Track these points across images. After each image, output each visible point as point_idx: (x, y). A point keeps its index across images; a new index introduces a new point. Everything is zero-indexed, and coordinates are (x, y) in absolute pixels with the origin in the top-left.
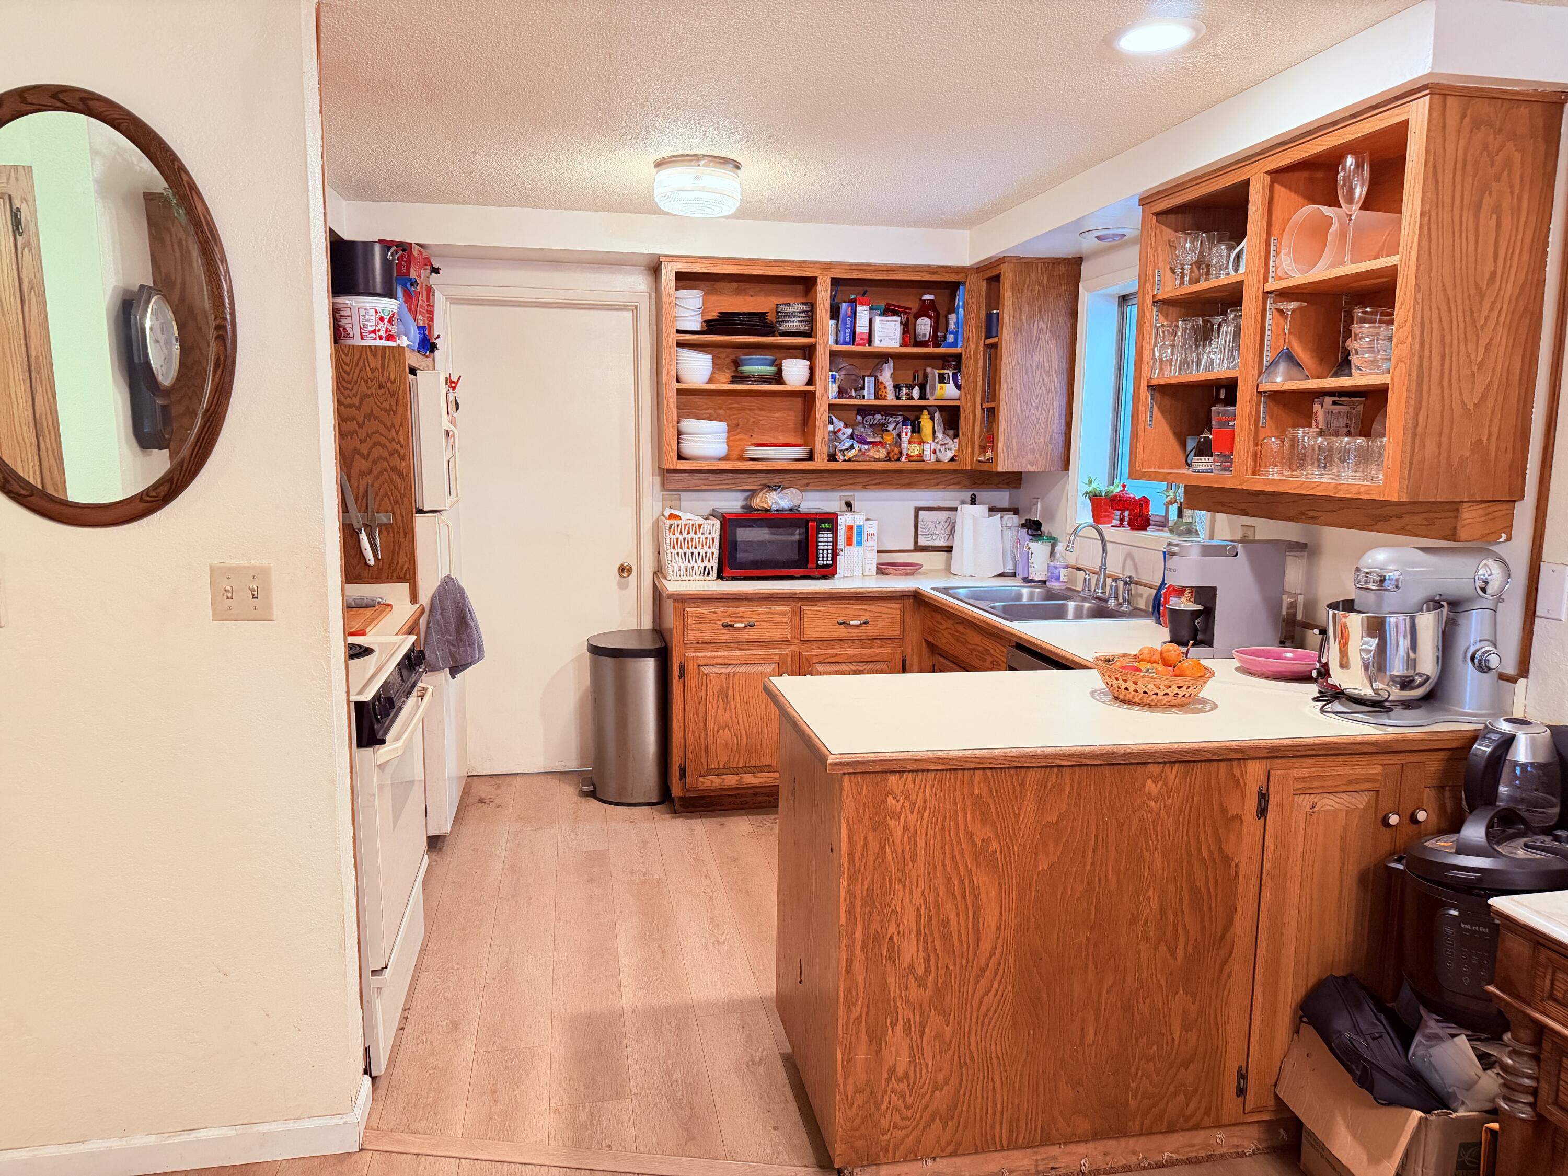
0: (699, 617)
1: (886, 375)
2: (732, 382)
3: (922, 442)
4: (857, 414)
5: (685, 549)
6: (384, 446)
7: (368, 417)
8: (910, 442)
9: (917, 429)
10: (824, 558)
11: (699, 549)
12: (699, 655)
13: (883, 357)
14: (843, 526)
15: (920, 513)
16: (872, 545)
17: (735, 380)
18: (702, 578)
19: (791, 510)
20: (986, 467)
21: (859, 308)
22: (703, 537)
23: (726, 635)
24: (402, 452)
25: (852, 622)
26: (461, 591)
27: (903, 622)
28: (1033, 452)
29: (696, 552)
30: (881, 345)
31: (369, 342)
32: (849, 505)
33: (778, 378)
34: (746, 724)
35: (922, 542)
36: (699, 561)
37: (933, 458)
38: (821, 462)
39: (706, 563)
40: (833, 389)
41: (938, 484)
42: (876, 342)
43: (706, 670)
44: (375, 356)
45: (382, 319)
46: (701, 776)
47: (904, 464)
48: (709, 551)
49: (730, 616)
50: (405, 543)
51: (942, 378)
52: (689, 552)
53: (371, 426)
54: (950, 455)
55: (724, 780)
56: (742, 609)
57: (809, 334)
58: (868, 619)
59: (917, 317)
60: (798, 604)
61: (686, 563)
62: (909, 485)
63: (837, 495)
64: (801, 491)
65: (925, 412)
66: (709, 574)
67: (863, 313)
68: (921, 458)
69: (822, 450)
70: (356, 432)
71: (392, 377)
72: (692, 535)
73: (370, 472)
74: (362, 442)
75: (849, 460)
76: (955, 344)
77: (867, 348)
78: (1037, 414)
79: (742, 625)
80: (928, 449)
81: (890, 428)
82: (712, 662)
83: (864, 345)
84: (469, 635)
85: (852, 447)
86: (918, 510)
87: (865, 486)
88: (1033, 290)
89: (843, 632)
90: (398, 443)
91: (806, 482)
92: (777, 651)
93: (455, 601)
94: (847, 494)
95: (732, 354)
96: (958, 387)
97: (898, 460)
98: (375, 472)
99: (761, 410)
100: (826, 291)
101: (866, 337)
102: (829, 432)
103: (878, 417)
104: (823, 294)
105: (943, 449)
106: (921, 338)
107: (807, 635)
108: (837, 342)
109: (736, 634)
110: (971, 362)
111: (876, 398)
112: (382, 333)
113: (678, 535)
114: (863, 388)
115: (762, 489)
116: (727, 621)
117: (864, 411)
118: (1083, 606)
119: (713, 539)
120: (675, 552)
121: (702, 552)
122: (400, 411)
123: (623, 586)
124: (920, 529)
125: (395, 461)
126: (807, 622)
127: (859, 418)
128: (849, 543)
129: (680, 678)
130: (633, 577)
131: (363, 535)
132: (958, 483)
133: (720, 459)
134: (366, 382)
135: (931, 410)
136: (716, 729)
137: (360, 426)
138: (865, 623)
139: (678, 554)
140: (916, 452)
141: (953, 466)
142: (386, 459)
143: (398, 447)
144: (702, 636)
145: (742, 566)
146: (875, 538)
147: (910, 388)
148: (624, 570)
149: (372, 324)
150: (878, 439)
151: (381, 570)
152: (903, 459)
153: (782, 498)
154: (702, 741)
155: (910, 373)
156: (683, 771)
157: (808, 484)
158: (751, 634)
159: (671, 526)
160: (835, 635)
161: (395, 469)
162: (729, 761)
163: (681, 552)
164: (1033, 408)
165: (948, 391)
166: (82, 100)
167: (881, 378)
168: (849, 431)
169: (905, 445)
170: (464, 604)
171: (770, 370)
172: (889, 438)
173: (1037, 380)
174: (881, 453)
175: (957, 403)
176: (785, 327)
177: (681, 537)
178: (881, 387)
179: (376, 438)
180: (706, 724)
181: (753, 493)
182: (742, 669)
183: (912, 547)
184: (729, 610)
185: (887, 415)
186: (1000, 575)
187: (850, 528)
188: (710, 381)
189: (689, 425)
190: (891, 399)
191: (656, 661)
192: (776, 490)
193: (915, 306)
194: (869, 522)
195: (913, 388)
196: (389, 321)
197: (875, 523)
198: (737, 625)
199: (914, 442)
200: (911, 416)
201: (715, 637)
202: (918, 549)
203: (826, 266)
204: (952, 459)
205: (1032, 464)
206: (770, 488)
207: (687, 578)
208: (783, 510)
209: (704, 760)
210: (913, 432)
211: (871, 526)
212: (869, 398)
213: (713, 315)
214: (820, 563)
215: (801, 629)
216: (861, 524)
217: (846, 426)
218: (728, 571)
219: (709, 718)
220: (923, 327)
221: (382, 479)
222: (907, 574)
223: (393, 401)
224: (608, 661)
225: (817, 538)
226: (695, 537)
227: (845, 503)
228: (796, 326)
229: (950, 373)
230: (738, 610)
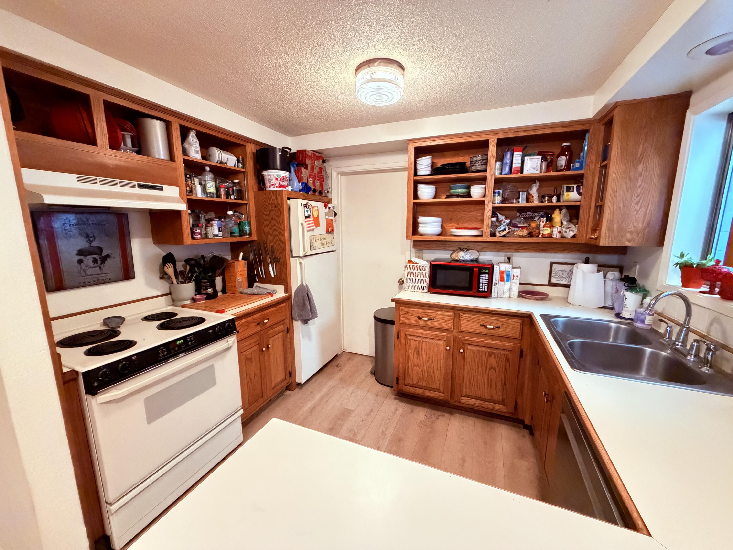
0: (407, 312)
1: (534, 191)
2: (446, 198)
3: (552, 227)
4: (518, 212)
5: (412, 277)
6: (277, 231)
7: (272, 219)
8: (544, 227)
9: (550, 220)
10: (483, 287)
11: (419, 278)
12: (407, 329)
13: (531, 180)
14: (498, 271)
15: (554, 265)
16: (516, 282)
17: (448, 197)
18: (420, 291)
20: (593, 242)
21: (515, 154)
22: (421, 272)
23: (419, 322)
24: (283, 233)
25: (488, 326)
27: (522, 330)
28: (631, 233)
29: (417, 279)
30: (529, 172)
31: (272, 189)
32: (509, 259)
33: (469, 195)
34: (427, 366)
35: (554, 281)
36: (419, 283)
37: (558, 236)
38: (486, 238)
39: (422, 284)
40: (498, 199)
41: (564, 250)
42: (525, 172)
43: (409, 337)
44: (274, 194)
45: (277, 179)
46: (405, 385)
47: (540, 239)
48: (424, 279)
49: (421, 313)
50: (284, 269)
51: (569, 190)
52: (414, 279)
53: (274, 222)
54: (572, 234)
55: (415, 390)
57: (485, 171)
58: (500, 326)
59: (558, 156)
60: (457, 312)
61: (413, 283)
62: (545, 251)
63: (504, 253)
64: (478, 251)
65: (557, 210)
66: (423, 289)
67: (517, 156)
68: (550, 236)
71: (279, 203)
73: (273, 240)
74: (270, 229)
75: (504, 236)
76: (581, 168)
77: (519, 175)
79: (426, 319)
80: (555, 231)
81: (536, 219)
82: (412, 334)
83: (517, 173)
85: (504, 230)
86: (552, 264)
87: (517, 250)
88: (641, 122)
89: (483, 330)
90: (281, 229)
91: (482, 247)
92: (445, 334)
94: (509, 254)
96: (580, 194)
97: (538, 236)
98: (275, 241)
99: (464, 211)
100: (494, 146)
101: (519, 169)
102: (492, 222)
103: (529, 213)
104: (492, 149)
105: (568, 231)
106: (560, 168)
107: (463, 329)
108: (501, 174)
109: (424, 323)
110: (590, 178)
111: (527, 201)
112: (277, 185)
113: (409, 270)
114: (519, 198)
115: (457, 250)
116: (420, 315)
117: (521, 210)
119: (426, 273)
121: (421, 279)
122: (282, 216)
124: (552, 274)
125: (280, 236)
126: (463, 322)
127: (518, 214)
128: (502, 279)
129: (398, 339)
131: (270, 266)
133: (437, 235)
135: (560, 208)
136: (413, 366)
137: (270, 223)
138: (498, 327)
139: (409, 279)
140: (547, 232)
141: (574, 241)
142: (277, 236)
143: (281, 231)
144: (407, 321)
145: (439, 287)
146: (519, 278)
147: (551, 197)
149: (273, 181)
150: (525, 225)
151: (277, 280)
152: (540, 236)
153: (465, 255)
155: (553, 188)
156: (397, 380)
157: (483, 248)
158: (433, 324)
159: (406, 266)
160: (478, 331)
161: (280, 240)
162: (418, 382)
164: (634, 204)
167: (531, 192)
168: (508, 221)
169: (542, 228)
171: (463, 191)
172: (533, 225)
173: (639, 184)
174: (525, 232)
175: (578, 203)
176: (473, 169)
177: (411, 271)
178: (531, 197)
179: (275, 227)
180: (408, 362)
181: (454, 251)
182: (427, 340)
183: (547, 283)
184: (422, 311)
185: (534, 212)
186: (602, 308)
187: (502, 272)
188: (435, 198)
189: (421, 219)
190: (536, 202)
192: (463, 251)
193: (557, 151)
194: (515, 270)
195: (553, 196)
196: (280, 180)
197: (519, 270)
198: (424, 319)
199: (546, 227)
200: (549, 212)
201: (414, 322)
202: (551, 284)
203: (495, 132)
204: (574, 236)
205: (629, 241)
206: (461, 249)
207: (414, 290)
208: (466, 261)
209: (406, 379)
210: (547, 221)
211: (517, 272)
212: (522, 202)
213: (437, 166)
214: (481, 290)
215: (459, 325)
216: (510, 270)
217: (506, 218)
218: (432, 289)
219: (409, 360)
220: (561, 161)
221: (276, 244)
222: (537, 300)
223: (280, 213)
225: (480, 277)
226: (417, 272)
227: (506, 258)
228: (478, 167)
229: (575, 186)
230: (426, 311)
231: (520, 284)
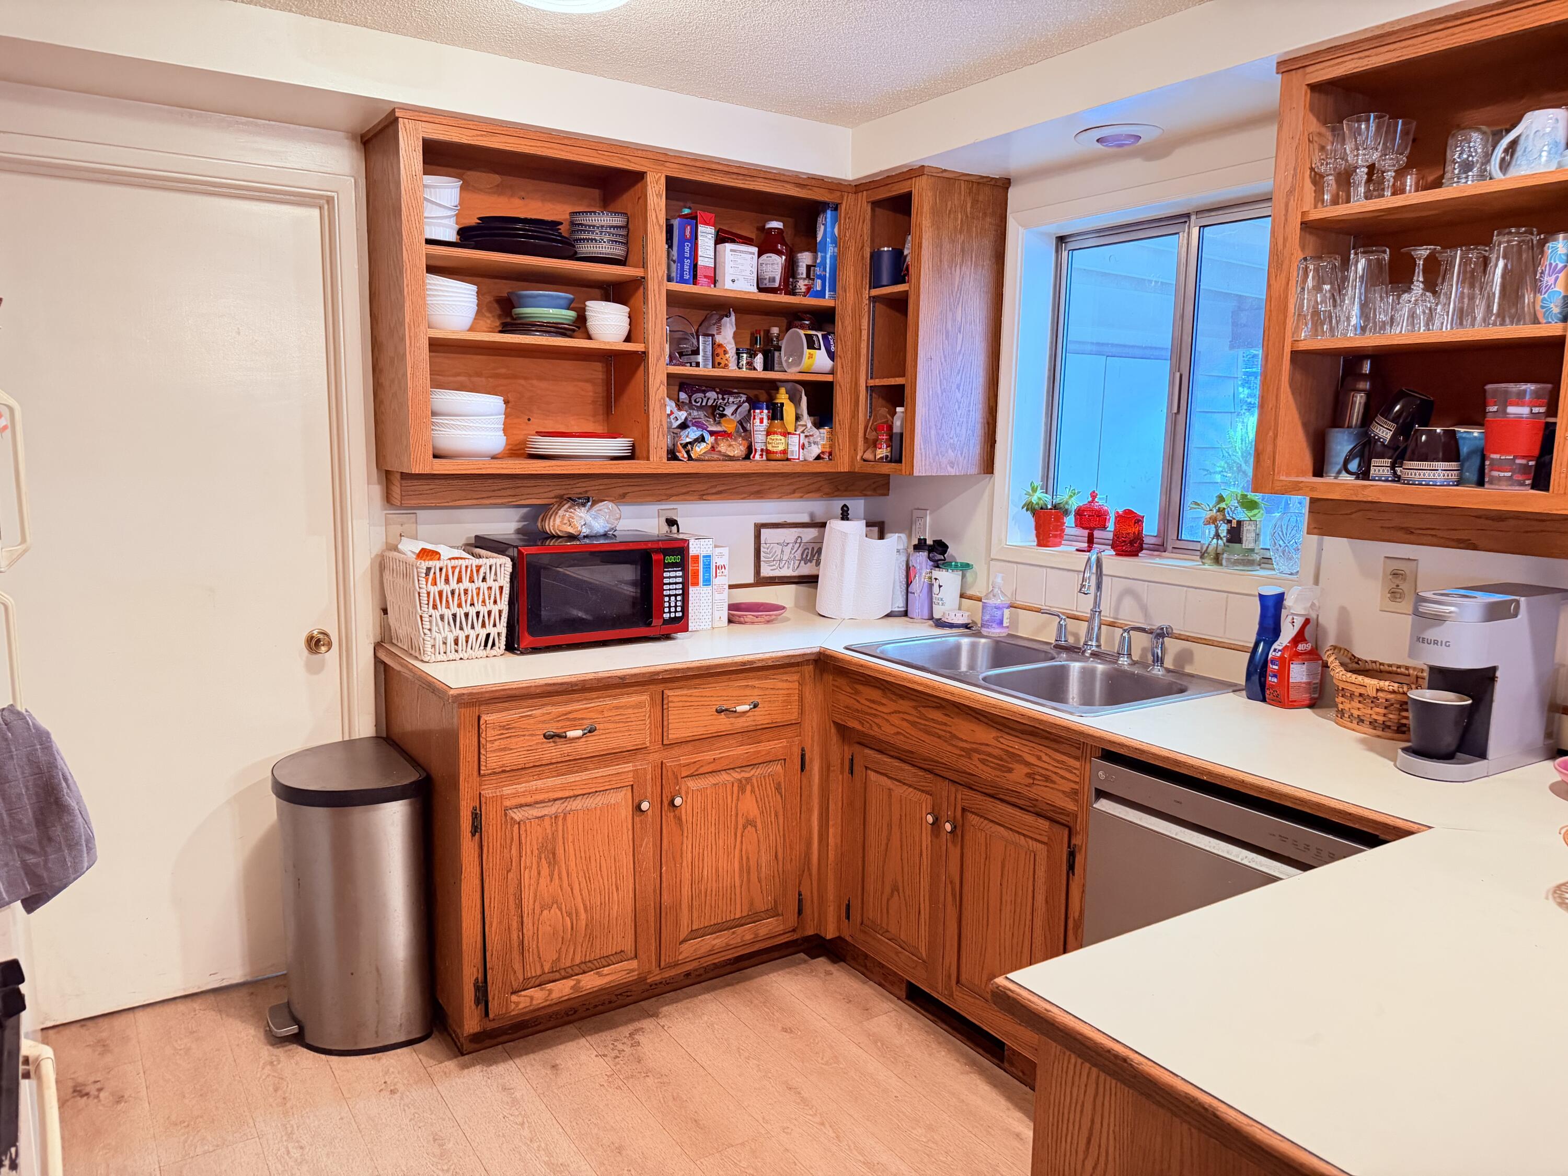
0: (506, 726)
1: (727, 336)
2: (503, 331)
4: (680, 390)
5: (454, 609)
8: (769, 433)
9: (776, 413)
10: (673, 608)
11: (479, 607)
12: (507, 790)
13: (726, 306)
15: (763, 531)
16: (722, 582)
17: (506, 328)
18: (482, 653)
19: (605, 535)
21: (701, 228)
22: (484, 586)
23: (554, 751)
25: (738, 709)
26: (43, 738)
29: (472, 612)
30: (725, 286)
32: (673, 523)
34: (585, 893)
35: (766, 571)
36: (478, 626)
37: (799, 456)
38: (657, 462)
39: (490, 629)
41: (794, 492)
42: (721, 282)
43: (517, 815)
46: (514, 993)
47: (755, 464)
48: (495, 610)
49: (557, 718)
51: (811, 343)
52: (460, 613)
54: (816, 450)
55: (550, 991)
56: (576, 706)
58: (757, 700)
60: (660, 688)
61: (456, 631)
62: (759, 495)
63: (653, 509)
65: (781, 390)
66: (493, 645)
67: (706, 235)
68: (785, 456)
69: (659, 443)
72: (466, 584)
75: (697, 459)
77: (709, 291)
79: (579, 733)
80: (791, 443)
81: (729, 411)
82: (529, 800)
83: (707, 285)
85: (701, 440)
86: (759, 528)
87: (703, 496)
89: (724, 723)
92: (629, 767)
93: (32, 761)
94: (668, 508)
95: (504, 288)
96: (831, 355)
99: (540, 378)
100: (659, 195)
101: (710, 273)
103: (712, 395)
104: (655, 201)
105: (808, 442)
107: (674, 734)
108: (671, 279)
109: (568, 749)
110: (850, 320)
111: (714, 364)
113: (441, 585)
114: (696, 352)
115: (560, 506)
116: (553, 728)
117: (699, 384)
119: (501, 588)
120: (436, 614)
121: (484, 611)
123: (313, 670)
124: (762, 554)
126: (673, 716)
127: (684, 396)
128: (694, 579)
129: (473, 835)
130: (331, 653)
132: (818, 490)
133: (494, 457)
135: (792, 387)
136: (537, 911)
138: (756, 707)
139: (442, 617)
140: (781, 448)
141: (821, 467)
144: (510, 760)
145: (549, 629)
146: (727, 572)
147: (752, 355)
148: (315, 643)
152: (755, 457)
153: (593, 518)
154: (514, 936)
156: (482, 990)
158: (594, 745)
159: (429, 569)
160: (713, 729)
162: (558, 959)
163: (448, 614)
164: (954, 387)
165: (819, 361)
167: (719, 339)
168: (683, 415)
169: (758, 437)
170: (52, 765)
171: (567, 315)
173: (958, 349)
175: (829, 378)
176: (586, 249)
177: (447, 589)
178: (719, 351)
180: (520, 906)
181: (549, 510)
182: (577, 804)
183: (751, 580)
184: (555, 710)
185: (726, 392)
186: (888, 616)
187: (695, 559)
190: (732, 370)
192: (584, 505)
194: (718, 550)
195: (756, 355)
197: (725, 551)
198: (571, 734)
199: (775, 433)
200: (759, 394)
201: (533, 758)
202: (761, 581)
203: (661, 156)
204: (818, 458)
206: (573, 502)
207: (457, 656)
208: (596, 537)
209: (517, 966)
210: (769, 418)
211: (721, 555)
212: (704, 365)
213: (473, 221)
214: (666, 616)
215: (663, 726)
216: (709, 553)
218: (527, 640)
219: (525, 895)
220: (769, 268)
222: (767, 623)
226: (472, 587)
227: (663, 520)
228: (605, 248)
229: (820, 334)
230: (569, 708)
231: (731, 587)
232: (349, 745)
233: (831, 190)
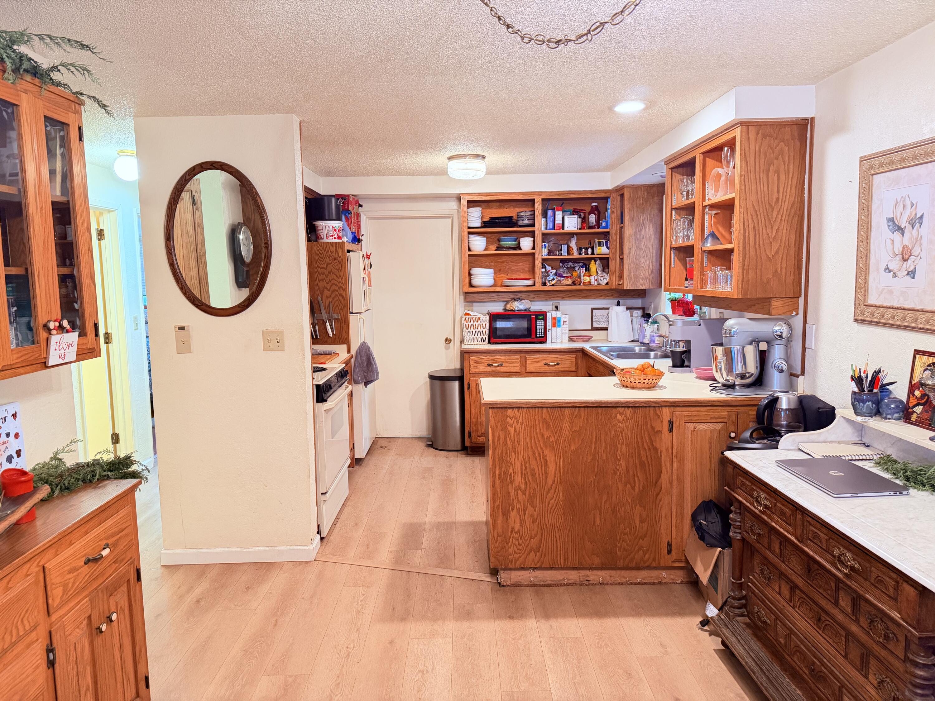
0: (476, 361)
1: (573, 244)
2: (496, 250)
3: (590, 276)
5: (472, 330)
6: (336, 285)
7: (330, 273)
8: (584, 276)
9: (588, 269)
10: (540, 333)
11: (479, 329)
13: (571, 235)
14: (550, 318)
15: (594, 311)
16: (566, 327)
17: (498, 249)
18: (480, 343)
19: (525, 310)
20: (620, 287)
21: (557, 212)
22: (481, 324)
23: (490, 369)
24: (344, 287)
25: (551, 364)
26: (369, 348)
27: (577, 364)
28: (642, 279)
29: (477, 331)
30: (569, 229)
31: (330, 240)
32: (557, 307)
33: (518, 247)
35: (595, 325)
36: (479, 335)
37: (596, 283)
38: (539, 287)
39: (482, 336)
40: (545, 251)
41: (601, 296)
42: (566, 228)
44: (332, 246)
45: (335, 230)
46: (479, 436)
47: (582, 287)
48: (484, 331)
49: (490, 360)
50: (345, 327)
51: (600, 244)
52: (474, 331)
53: (332, 276)
54: (605, 281)
56: (497, 357)
57: (533, 225)
58: (559, 362)
59: (590, 213)
60: (523, 355)
61: (473, 336)
62: (586, 297)
63: (551, 303)
64: (531, 301)
65: (593, 261)
66: (484, 341)
67: (559, 214)
68: (590, 284)
69: (539, 281)
70: (324, 279)
71: (340, 255)
72: (475, 322)
73: (331, 296)
74: (327, 283)
75: (553, 285)
76: (607, 227)
77: (561, 231)
78: (644, 260)
79: (496, 365)
80: (593, 279)
81: (577, 269)
83: (560, 229)
84: (372, 368)
85: (554, 279)
86: (593, 309)
87: (563, 298)
88: (640, 200)
89: (547, 368)
90: (342, 283)
91: (533, 296)
93: (366, 352)
94: (556, 302)
95: (496, 236)
96: (608, 248)
97: (580, 285)
98: (333, 296)
99: (512, 262)
100: (539, 205)
101: (561, 226)
102: (542, 272)
103: (570, 263)
104: (538, 207)
105: (602, 278)
106: (591, 225)
107: (529, 370)
108: (546, 229)
109: (494, 369)
110: (614, 236)
111: (569, 254)
112: (336, 236)
113: (469, 323)
114: (561, 250)
115: (512, 301)
116: (490, 363)
117: (563, 261)
118: (657, 354)
119: (486, 324)
121: (481, 331)
122: (343, 270)
123: (447, 348)
124: (594, 319)
125: (341, 291)
126: (529, 364)
127: (561, 264)
128: (554, 325)
130: (452, 344)
131: (328, 324)
132: (612, 295)
133: (491, 287)
134: (329, 258)
135: (595, 260)
137: (327, 277)
138: (558, 364)
140: (587, 281)
141: (607, 287)
142: (337, 291)
143: (342, 285)
144: (477, 370)
145: (500, 337)
146: (567, 323)
147: (587, 249)
148: (448, 341)
149: (331, 232)
150: (569, 275)
151: (335, 339)
152: (582, 284)
153: (520, 305)
154: (479, 420)
155: (588, 241)
156: (470, 434)
157: (534, 298)
158: (502, 369)
159: (465, 318)
160: (542, 370)
161: (341, 295)
163: (471, 331)
164: (642, 257)
165: (602, 250)
166: (221, 166)
167: (571, 245)
168: (554, 271)
169: (582, 277)
170: (370, 354)
171: (513, 243)
172: (575, 274)
173: (643, 243)
174: (570, 281)
175: (608, 256)
176: (521, 223)
177: (470, 324)
178: (571, 249)
179: (333, 281)
180: (480, 412)
181: (507, 302)
183: (590, 328)
184: (491, 358)
185: (574, 263)
186: (632, 341)
187: (554, 319)
188: (486, 249)
189: (475, 271)
190: (576, 255)
191: (459, 382)
192: (518, 301)
193: (588, 209)
194: (564, 316)
195: (588, 249)
196: (339, 231)
197: (567, 316)
198: (494, 365)
199: (586, 276)
200: (587, 262)
201: (484, 371)
202: (593, 329)
203: (540, 193)
204: (607, 284)
206: (515, 300)
207: (474, 343)
208: (521, 310)
209: (479, 429)
210: (586, 271)
211: (566, 317)
212: (564, 255)
213: (486, 219)
214: (538, 335)
215: (526, 367)
216: (560, 316)
217: (553, 268)
218: (493, 340)
220: (592, 219)
221: (335, 299)
222: (584, 341)
223: (340, 266)
224: (438, 383)
225: (536, 323)
226: (477, 324)
227: (554, 307)
228: (526, 222)
229: (604, 241)
230: (495, 357)
231: (569, 330)
232: (455, 369)
233: (606, 193)
